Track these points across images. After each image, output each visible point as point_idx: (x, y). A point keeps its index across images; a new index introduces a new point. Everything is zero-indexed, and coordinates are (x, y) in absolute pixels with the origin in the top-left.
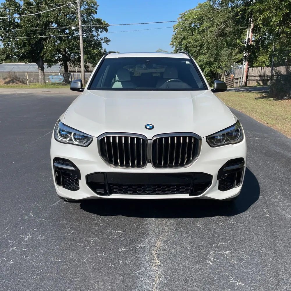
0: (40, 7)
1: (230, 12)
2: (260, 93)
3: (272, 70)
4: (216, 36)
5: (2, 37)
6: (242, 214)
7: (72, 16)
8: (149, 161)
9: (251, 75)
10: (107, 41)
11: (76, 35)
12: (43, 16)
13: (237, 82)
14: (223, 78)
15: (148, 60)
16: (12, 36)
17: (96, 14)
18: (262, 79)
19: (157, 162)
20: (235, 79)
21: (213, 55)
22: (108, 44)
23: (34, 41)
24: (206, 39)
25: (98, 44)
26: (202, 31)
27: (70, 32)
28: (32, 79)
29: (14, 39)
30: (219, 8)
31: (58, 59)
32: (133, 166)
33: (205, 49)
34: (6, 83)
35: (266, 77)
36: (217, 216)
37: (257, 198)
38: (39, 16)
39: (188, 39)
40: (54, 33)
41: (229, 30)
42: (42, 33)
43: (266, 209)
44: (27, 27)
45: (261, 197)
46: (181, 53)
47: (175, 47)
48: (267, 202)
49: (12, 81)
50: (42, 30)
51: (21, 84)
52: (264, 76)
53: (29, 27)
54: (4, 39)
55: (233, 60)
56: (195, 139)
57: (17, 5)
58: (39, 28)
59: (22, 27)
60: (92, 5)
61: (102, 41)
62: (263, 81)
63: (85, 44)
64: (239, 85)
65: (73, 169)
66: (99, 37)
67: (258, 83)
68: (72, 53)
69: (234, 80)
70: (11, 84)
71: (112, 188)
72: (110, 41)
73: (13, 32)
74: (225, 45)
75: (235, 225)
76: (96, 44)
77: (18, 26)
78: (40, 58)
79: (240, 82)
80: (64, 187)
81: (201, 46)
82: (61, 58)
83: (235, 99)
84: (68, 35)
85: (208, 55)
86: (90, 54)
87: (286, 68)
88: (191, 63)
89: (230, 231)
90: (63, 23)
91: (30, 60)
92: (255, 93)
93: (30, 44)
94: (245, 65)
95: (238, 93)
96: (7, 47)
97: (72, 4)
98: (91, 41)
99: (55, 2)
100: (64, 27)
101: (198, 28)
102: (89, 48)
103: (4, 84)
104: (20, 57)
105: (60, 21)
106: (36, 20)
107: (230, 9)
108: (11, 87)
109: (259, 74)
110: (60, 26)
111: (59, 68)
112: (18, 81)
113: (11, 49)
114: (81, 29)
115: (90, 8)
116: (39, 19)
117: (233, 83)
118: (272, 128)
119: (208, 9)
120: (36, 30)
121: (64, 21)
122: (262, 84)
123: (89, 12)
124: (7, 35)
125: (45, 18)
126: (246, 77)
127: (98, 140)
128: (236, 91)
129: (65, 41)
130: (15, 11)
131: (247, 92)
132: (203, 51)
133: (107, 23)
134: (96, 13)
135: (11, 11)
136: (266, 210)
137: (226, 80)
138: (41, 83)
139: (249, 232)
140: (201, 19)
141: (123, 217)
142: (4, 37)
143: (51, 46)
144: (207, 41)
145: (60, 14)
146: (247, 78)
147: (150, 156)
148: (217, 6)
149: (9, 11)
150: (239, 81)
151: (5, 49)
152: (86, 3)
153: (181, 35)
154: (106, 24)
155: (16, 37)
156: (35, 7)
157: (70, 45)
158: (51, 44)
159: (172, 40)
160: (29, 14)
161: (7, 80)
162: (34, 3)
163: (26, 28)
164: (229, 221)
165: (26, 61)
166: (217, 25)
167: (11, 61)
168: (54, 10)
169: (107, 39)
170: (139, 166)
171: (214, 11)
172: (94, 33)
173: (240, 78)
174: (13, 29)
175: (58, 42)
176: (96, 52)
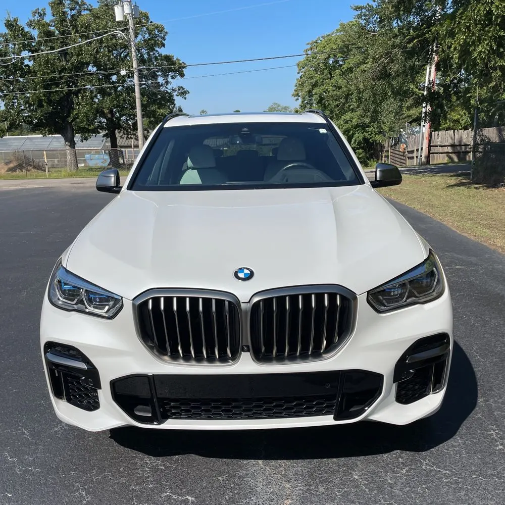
0: (67, 38)
1: (396, 36)
2: (454, 176)
3: (475, 136)
4: (373, 79)
5: (2, 91)
6: (445, 443)
7: (122, 53)
8: (245, 348)
9: (437, 144)
10: (183, 93)
11: (131, 83)
12: (72, 53)
13: (413, 158)
14: (387, 151)
15: (245, 129)
16: (19, 89)
17: (163, 48)
18: (456, 151)
19: (263, 349)
20: (408, 151)
21: (369, 111)
22: (185, 98)
23: (57, 98)
24: (355, 84)
25: (168, 99)
26: (346, 71)
27: (119, 80)
28: (56, 161)
29: (23, 94)
30: (377, 29)
31: (99, 126)
32: (211, 359)
33: (354, 102)
34: (11, 170)
35: (463, 147)
36: (395, 452)
37: (473, 405)
38: (64, 54)
39: (322, 85)
40: (91, 82)
41: (395, 68)
42: (71, 82)
43: (494, 431)
44: (45, 72)
45: (480, 400)
46: (310, 112)
47: (300, 100)
48: (495, 413)
49: (20, 167)
50: (71, 77)
51: (36, 170)
52: (460, 145)
53: (48, 74)
54: (5, 96)
55: (404, 119)
56: (343, 298)
57: (26, 35)
58: (66, 75)
59: (35, 73)
60: (157, 33)
61: (175, 94)
62: (458, 153)
63: (145, 99)
64: (415, 162)
65: (84, 366)
66: (169, 86)
67: (450, 158)
68: (123, 115)
69: (407, 153)
70: (18, 172)
71: (167, 407)
72: (189, 92)
73: (20, 82)
74: (389, 94)
75: (433, 473)
76: (163, 98)
77: (29, 72)
78: (69, 127)
79: (417, 157)
80: (69, 401)
81: (347, 96)
82: (104, 124)
83: (410, 189)
84: (115, 85)
85: (359, 112)
86: (154, 117)
87: (497, 130)
88: (329, 132)
89: (423, 489)
90: (106, 65)
91: (51, 129)
92: (446, 176)
93: (50, 102)
94: (425, 128)
95: (415, 177)
96: (10, 108)
97: (120, 32)
98: (155, 94)
99: (93, 29)
100: (109, 71)
101: (341, 66)
102: (152, 107)
103: (7, 171)
104: (34, 125)
105: (101, 62)
106: (60, 61)
107: (396, 30)
108: (18, 178)
109: (450, 142)
110: (101, 70)
111: (101, 142)
112: (31, 166)
113: (18, 112)
114: (137, 74)
115: (153, 37)
116: (65, 58)
117: (404, 158)
118: (485, 244)
119: (356, 32)
120: (61, 78)
121: (109, 60)
122: (456, 159)
123: (152, 45)
124: (11, 87)
125: (75, 57)
126: (428, 147)
127: (134, 305)
128: (411, 174)
129: (110, 94)
130: (24, 47)
131: (430, 175)
132: (350, 106)
133: (183, 63)
134: (163, 45)
135: (17, 46)
136: (494, 433)
137: (391, 154)
138: (70, 168)
139: (464, 492)
140: (345, 50)
141: (197, 457)
142: (5, 92)
143: (87, 104)
144: (358, 89)
145: (102, 50)
146: (429, 150)
147: (246, 337)
148: (372, 26)
149: (13, 47)
150: (415, 155)
151: (8, 111)
152: (145, 29)
153: (312, 78)
154: (180, 64)
155: (26, 90)
156: (58, 39)
157: (119, 102)
158: (87, 101)
159: (296, 88)
160: (47, 51)
161: (12, 165)
162: (57, 32)
163: (42, 75)
164: (421, 463)
165: (44, 132)
166: (374, 59)
167: (22, 132)
168: (90, 43)
169: (184, 89)
170: (223, 359)
171: (367, 36)
172: (161, 80)
173: (417, 150)
174: (21, 77)
175: (99, 97)
176: (165, 112)
